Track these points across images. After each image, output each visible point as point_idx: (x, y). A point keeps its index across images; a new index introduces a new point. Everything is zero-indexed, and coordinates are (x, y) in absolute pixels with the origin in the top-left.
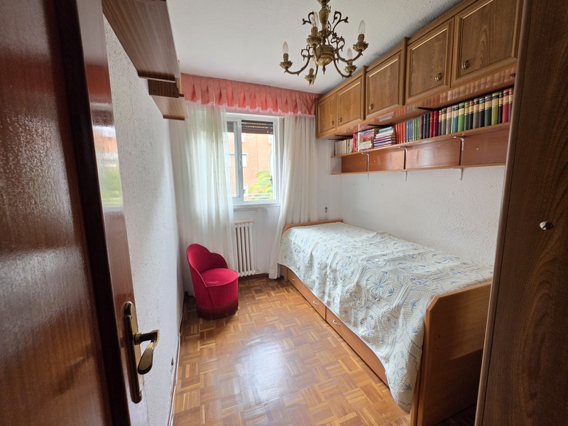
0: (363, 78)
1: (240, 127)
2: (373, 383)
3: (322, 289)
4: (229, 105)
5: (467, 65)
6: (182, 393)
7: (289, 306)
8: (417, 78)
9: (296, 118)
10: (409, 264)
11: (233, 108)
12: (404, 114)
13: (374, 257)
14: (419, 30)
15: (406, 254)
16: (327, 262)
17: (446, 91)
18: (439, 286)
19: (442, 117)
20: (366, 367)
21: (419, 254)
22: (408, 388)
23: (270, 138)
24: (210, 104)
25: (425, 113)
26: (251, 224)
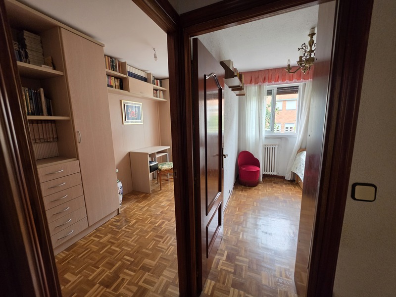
1: (276, 92)
4: (269, 82)
11: (271, 83)
23: (296, 96)
24: (259, 84)
26: (277, 146)
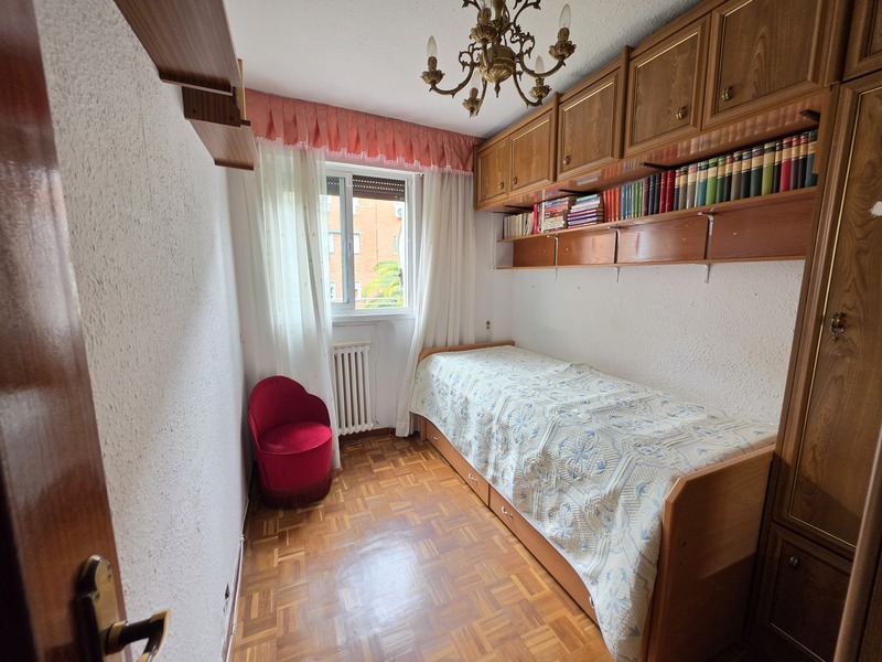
0: (553, 112)
1: (350, 186)
2: (569, 616)
3: (484, 456)
4: (331, 149)
5: (729, 94)
6: (244, 647)
7: (429, 482)
8: (645, 115)
9: (443, 175)
10: (626, 418)
11: (338, 154)
12: (618, 173)
13: (570, 406)
14: (648, 35)
15: (621, 400)
16: (493, 412)
17: (689, 137)
18: (681, 458)
19: (680, 181)
20: (557, 588)
21: (641, 400)
22: (633, 632)
24: (299, 145)
25: (651, 173)
26: (368, 348)
